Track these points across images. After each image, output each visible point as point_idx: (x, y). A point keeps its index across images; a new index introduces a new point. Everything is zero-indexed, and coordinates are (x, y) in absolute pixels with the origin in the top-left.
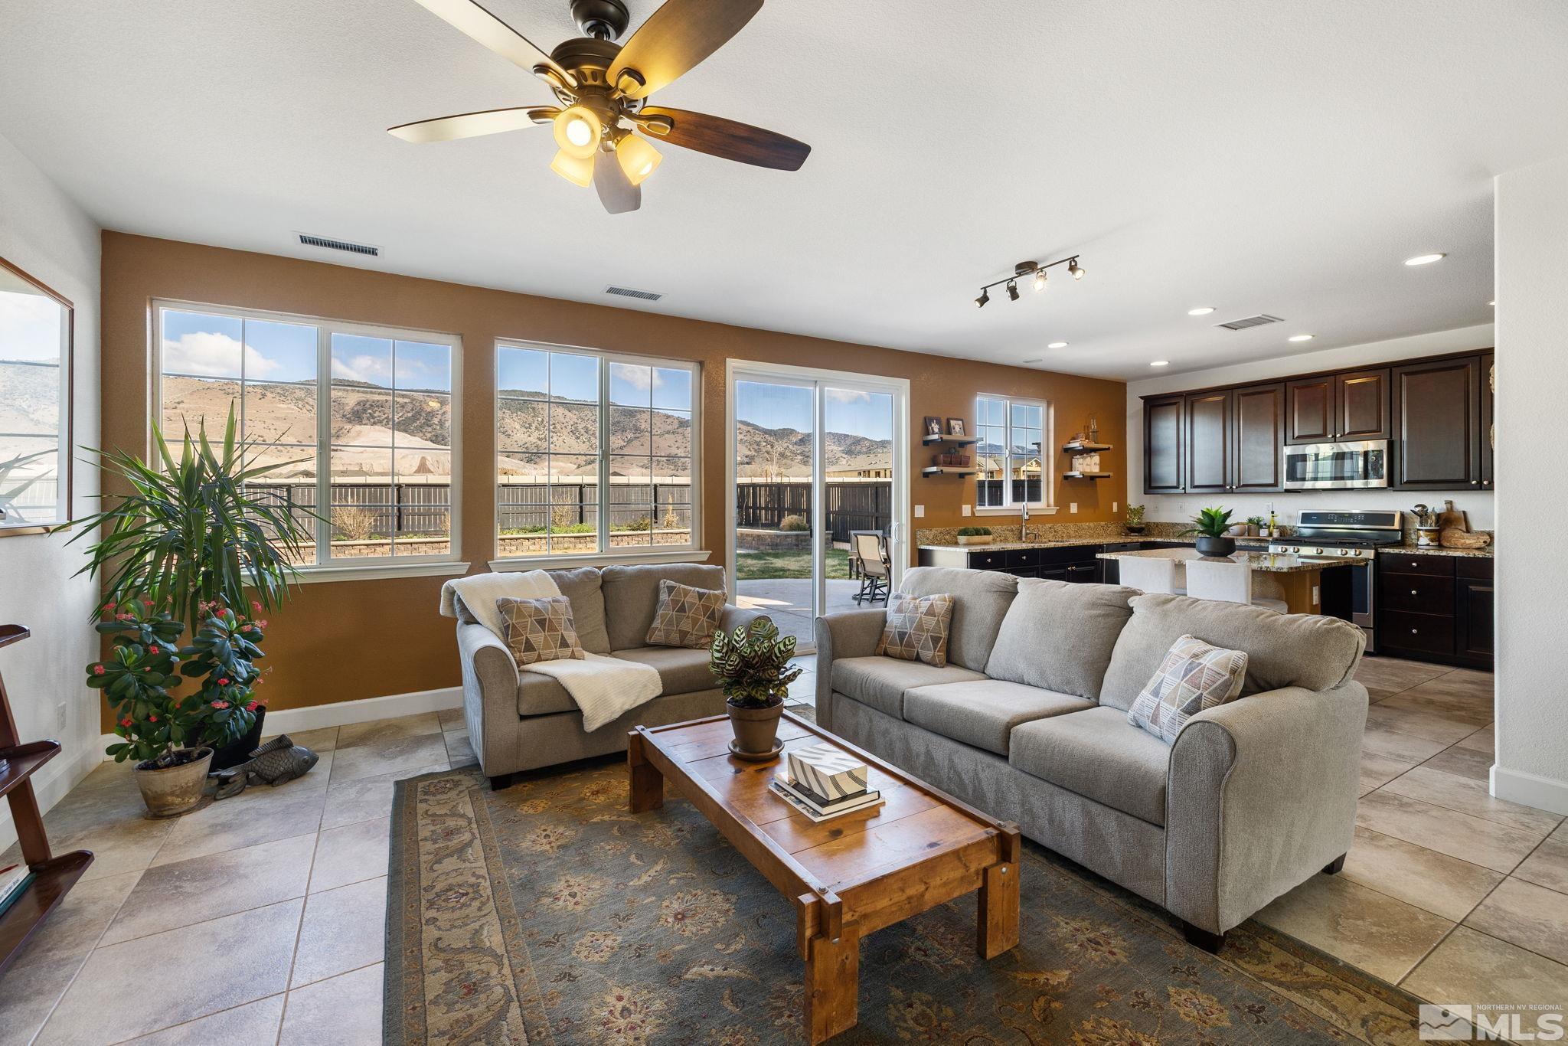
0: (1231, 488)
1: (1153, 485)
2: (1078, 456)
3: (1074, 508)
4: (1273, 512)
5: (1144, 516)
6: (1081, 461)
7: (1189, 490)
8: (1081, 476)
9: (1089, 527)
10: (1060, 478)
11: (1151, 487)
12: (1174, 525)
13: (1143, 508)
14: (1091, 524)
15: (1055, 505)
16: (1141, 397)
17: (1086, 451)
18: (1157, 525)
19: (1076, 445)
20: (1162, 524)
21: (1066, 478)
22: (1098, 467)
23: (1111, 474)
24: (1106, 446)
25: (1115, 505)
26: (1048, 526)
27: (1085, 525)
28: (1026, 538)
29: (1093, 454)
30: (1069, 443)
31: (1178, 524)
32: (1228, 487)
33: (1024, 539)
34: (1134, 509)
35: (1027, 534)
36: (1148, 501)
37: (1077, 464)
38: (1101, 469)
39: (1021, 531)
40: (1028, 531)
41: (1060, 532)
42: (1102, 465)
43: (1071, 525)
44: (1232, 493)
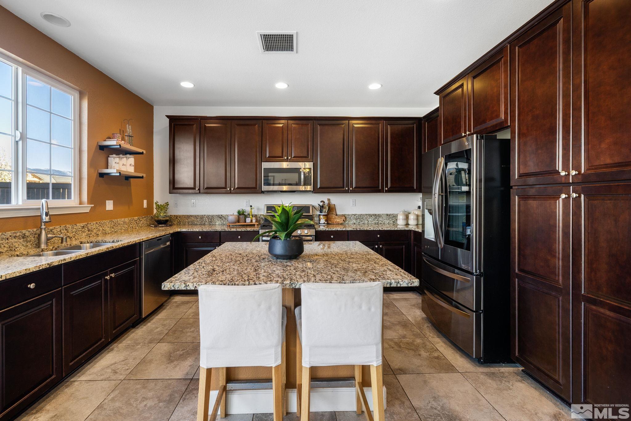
0: (230, 189)
1: (176, 186)
2: (114, 156)
3: (109, 205)
4: (251, 206)
5: (168, 211)
6: (117, 160)
7: (202, 191)
8: (118, 174)
9: (124, 222)
10: (95, 175)
11: (174, 188)
12: (189, 217)
13: (167, 204)
14: (127, 220)
15: (90, 202)
16: (168, 116)
17: (121, 152)
18: (176, 217)
19: (112, 143)
20: (180, 216)
21: (102, 175)
22: (133, 168)
23: (144, 175)
24: (140, 150)
25: (145, 202)
26: (79, 225)
27: (120, 221)
28: (47, 244)
29: (128, 156)
30: (105, 141)
31: (192, 216)
32: (228, 189)
33: (43, 246)
34: (161, 205)
35: (48, 239)
36: (171, 199)
37: (114, 162)
38: (136, 170)
39: (40, 235)
40: (49, 236)
41: (95, 231)
42: (137, 167)
43: (107, 222)
44: (231, 193)
